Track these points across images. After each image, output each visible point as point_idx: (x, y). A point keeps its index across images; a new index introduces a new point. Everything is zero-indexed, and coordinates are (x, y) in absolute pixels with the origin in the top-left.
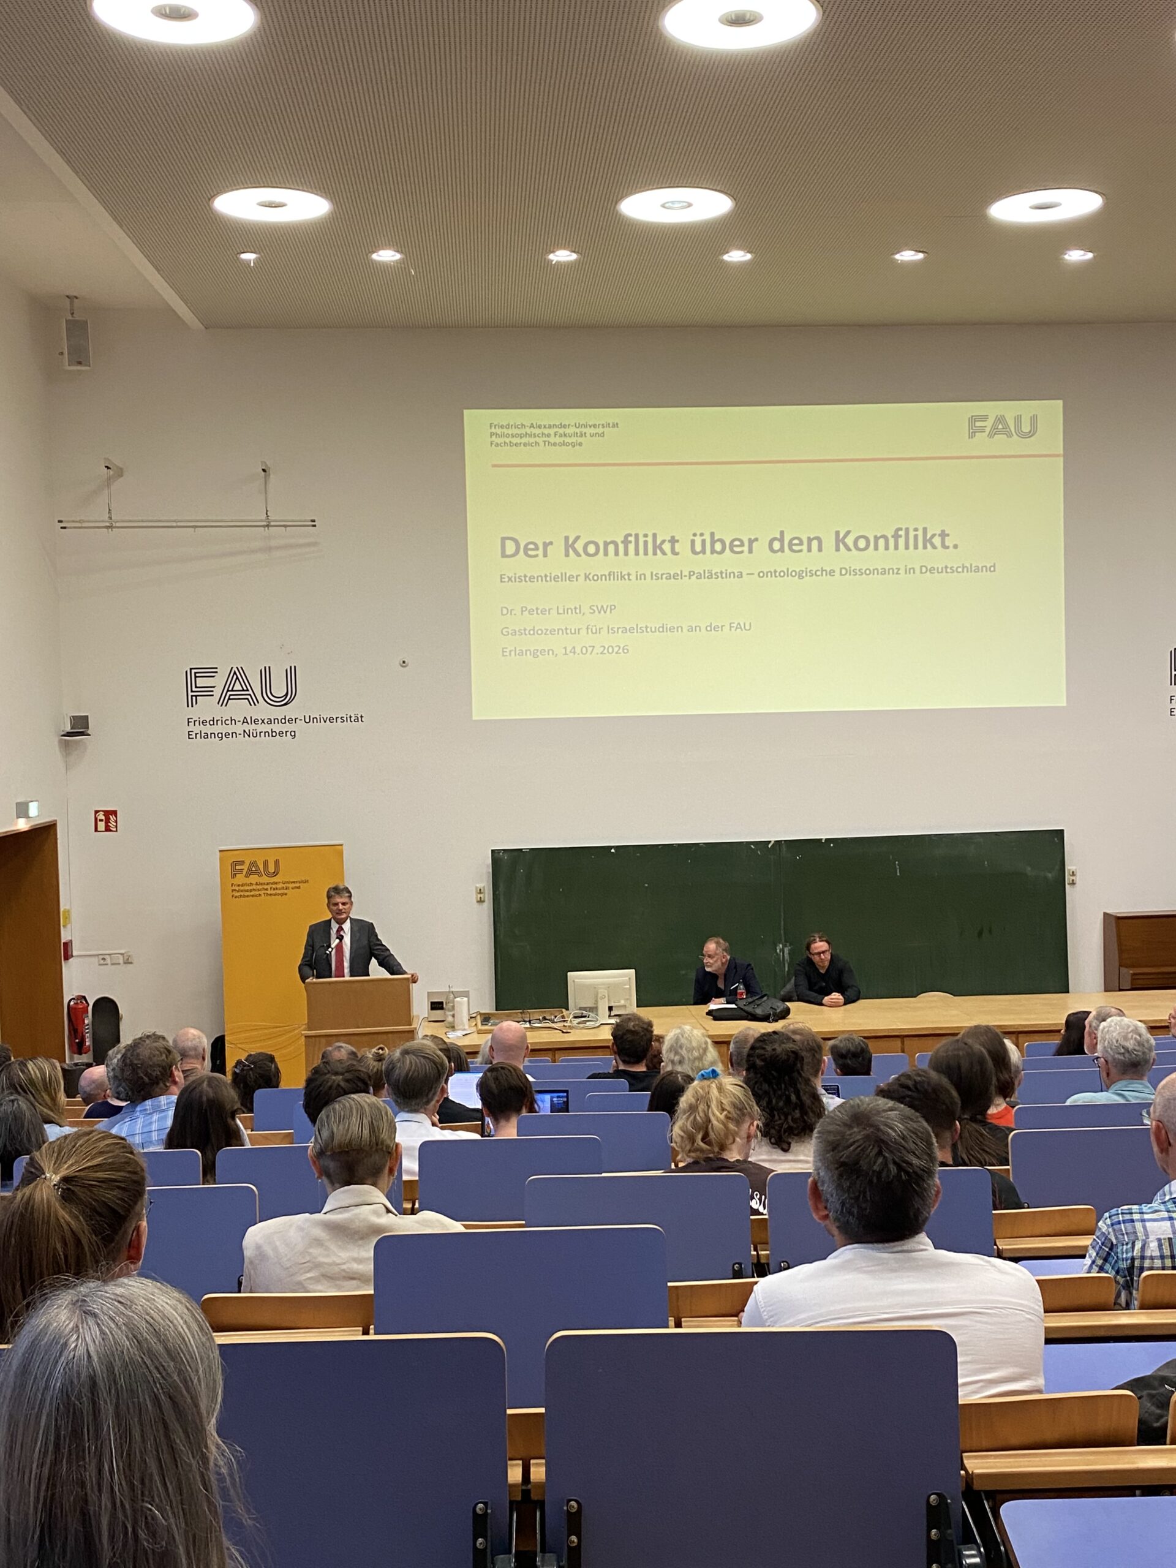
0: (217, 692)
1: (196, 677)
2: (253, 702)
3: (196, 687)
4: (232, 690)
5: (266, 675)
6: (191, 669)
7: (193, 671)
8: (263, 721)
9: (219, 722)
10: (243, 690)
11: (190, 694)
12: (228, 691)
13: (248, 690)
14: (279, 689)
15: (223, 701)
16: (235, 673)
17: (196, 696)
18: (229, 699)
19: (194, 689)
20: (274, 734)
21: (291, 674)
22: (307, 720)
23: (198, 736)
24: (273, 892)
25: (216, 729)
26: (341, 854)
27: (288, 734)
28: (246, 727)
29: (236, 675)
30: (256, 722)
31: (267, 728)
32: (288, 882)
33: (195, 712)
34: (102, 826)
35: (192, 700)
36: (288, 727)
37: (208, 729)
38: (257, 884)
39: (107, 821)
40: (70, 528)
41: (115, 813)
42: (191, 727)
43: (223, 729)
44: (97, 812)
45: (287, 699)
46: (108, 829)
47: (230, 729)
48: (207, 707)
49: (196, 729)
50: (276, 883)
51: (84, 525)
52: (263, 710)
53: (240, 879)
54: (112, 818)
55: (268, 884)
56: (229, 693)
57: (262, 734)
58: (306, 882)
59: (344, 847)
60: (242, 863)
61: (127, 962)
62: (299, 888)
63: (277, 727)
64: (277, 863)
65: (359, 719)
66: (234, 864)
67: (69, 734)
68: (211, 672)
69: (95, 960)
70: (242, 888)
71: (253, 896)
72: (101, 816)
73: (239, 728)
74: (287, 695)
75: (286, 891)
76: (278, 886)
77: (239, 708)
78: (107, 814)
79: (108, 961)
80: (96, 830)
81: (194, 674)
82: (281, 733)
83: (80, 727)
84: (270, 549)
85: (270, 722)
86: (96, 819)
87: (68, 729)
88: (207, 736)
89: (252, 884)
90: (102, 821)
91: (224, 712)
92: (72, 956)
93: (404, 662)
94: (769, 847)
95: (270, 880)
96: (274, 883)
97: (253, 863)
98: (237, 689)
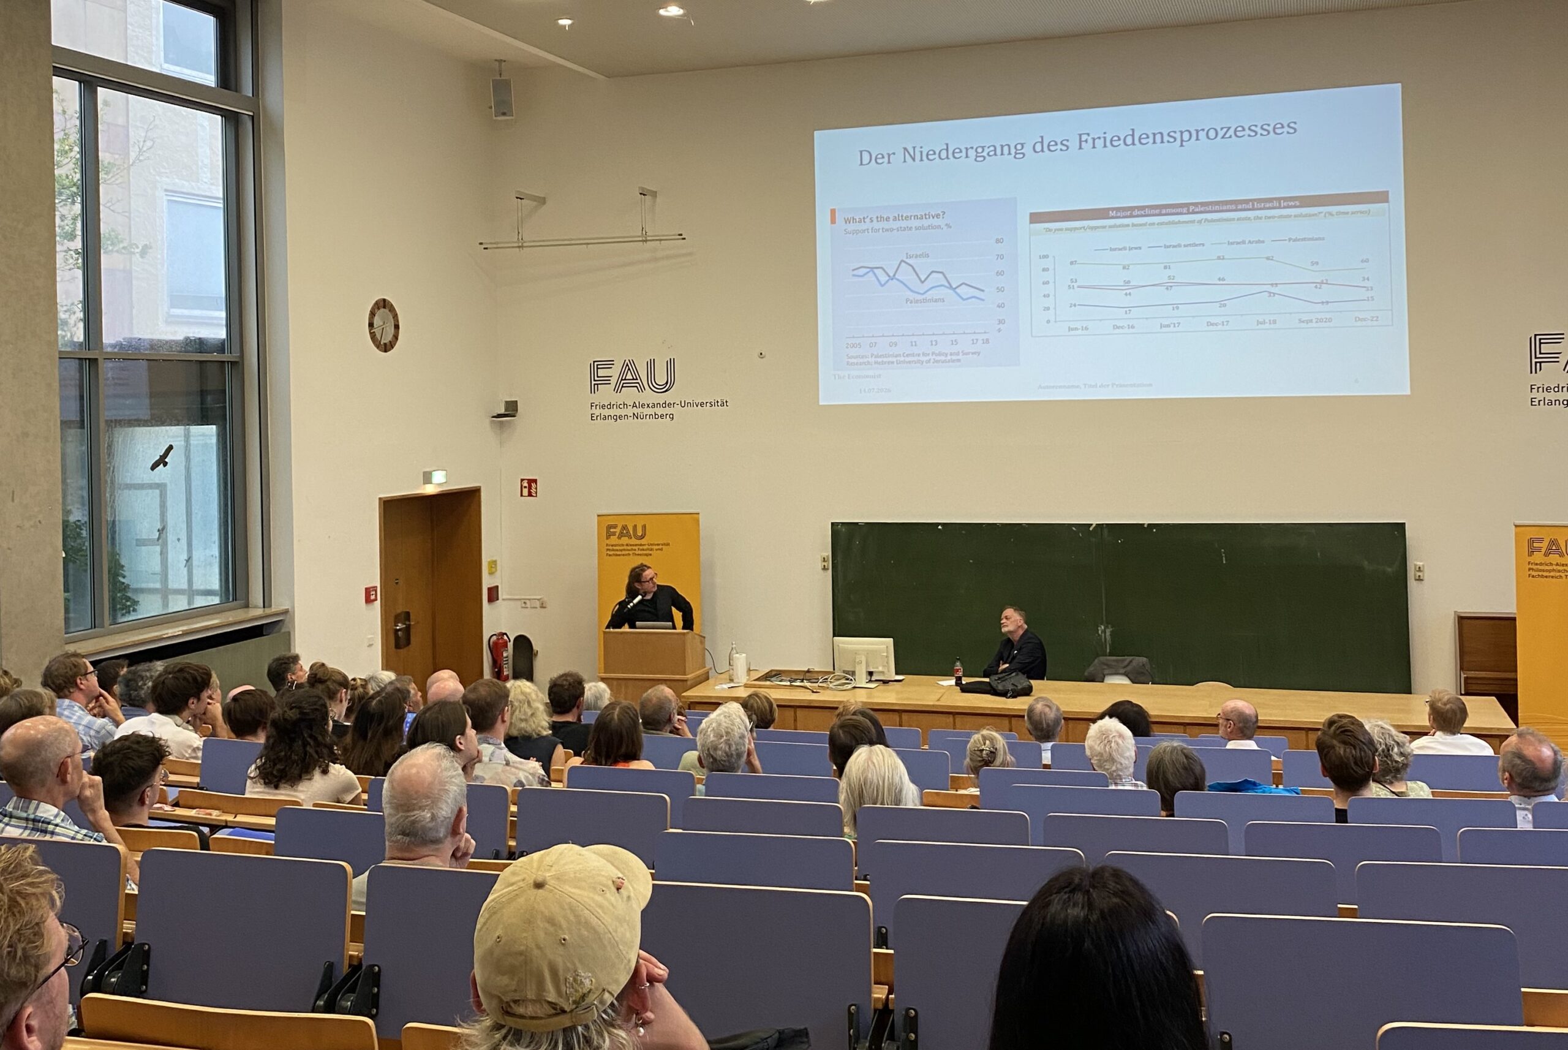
0: (613, 381)
1: (598, 368)
2: (641, 389)
3: (598, 377)
4: (625, 379)
5: (651, 365)
6: (594, 362)
7: (596, 363)
8: (648, 405)
9: (615, 406)
10: (633, 379)
11: (593, 382)
12: (622, 380)
13: (637, 379)
14: (661, 379)
15: (617, 389)
16: (627, 365)
17: (597, 384)
18: (622, 387)
19: (596, 378)
20: (657, 416)
21: (671, 364)
22: (683, 405)
23: (599, 418)
24: (640, 552)
25: (613, 412)
26: (698, 522)
27: (668, 416)
28: (636, 411)
29: (628, 366)
30: (643, 406)
31: (651, 411)
32: (652, 545)
33: (596, 398)
34: (525, 491)
35: (594, 389)
36: (668, 410)
37: (606, 412)
38: (627, 545)
39: (530, 487)
40: (492, 248)
41: (535, 481)
42: (594, 410)
43: (618, 412)
44: (522, 480)
45: (667, 387)
46: (530, 495)
47: (623, 412)
48: (606, 394)
49: (597, 412)
50: (643, 545)
51: (499, 246)
52: (649, 397)
53: (614, 540)
54: (533, 485)
55: (636, 545)
56: (623, 382)
57: (648, 417)
58: (668, 544)
59: (701, 516)
60: (615, 527)
61: (542, 607)
62: (662, 550)
63: (660, 411)
64: (644, 527)
65: (724, 404)
66: (609, 527)
67: (499, 416)
68: (608, 365)
69: (519, 603)
70: (615, 548)
71: (623, 555)
72: (525, 484)
73: (630, 411)
74: (667, 383)
75: (650, 552)
76: (645, 547)
77: (630, 395)
78: (530, 482)
79: (528, 605)
80: (522, 495)
81: (596, 366)
82: (662, 416)
83: (512, 409)
84: (656, 260)
85: (654, 406)
86: (522, 486)
87: (502, 411)
88: (605, 418)
89: (623, 545)
90: (525, 487)
91: (619, 398)
92: (498, 599)
93: (761, 354)
94: (1091, 529)
95: (638, 542)
96: (641, 545)
97: (624, 527)
98: (629, 378)
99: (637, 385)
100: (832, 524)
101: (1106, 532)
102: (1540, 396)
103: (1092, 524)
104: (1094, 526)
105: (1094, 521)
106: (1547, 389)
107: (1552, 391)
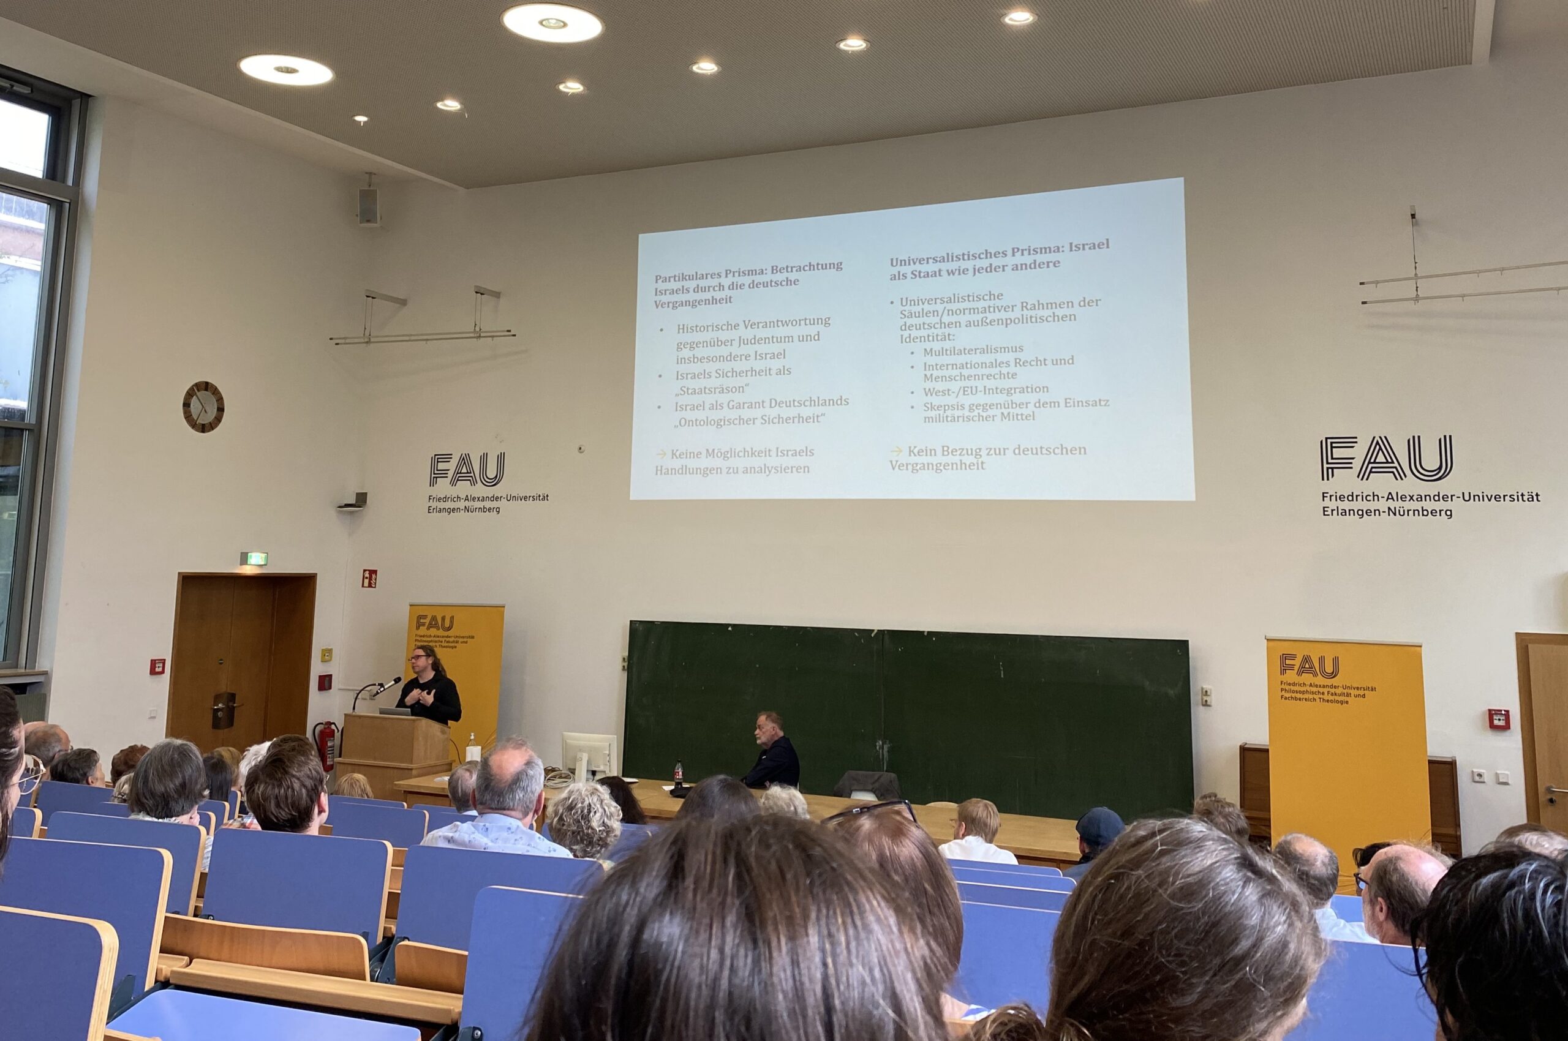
0: (450, 474)
1: (438, 462)
2: (473, 482)
3: (437, 470)
4: (460, 473)
5: (484, 459)
6: (435, 455)
7: (437, 457)
8: (479, 498)
9: (450, 499)
10: (468, 473)
11: (433, 476)
12: (458, 473)
13: (470, 473)
14: (491, 473)
15: (453, 483)
16: (463, 459)
17: (436, 478)
18: (458, 480)
19: (436, 472)
20: (485, 510)
21: (501, 458)
22: (509, 498)
23: (435, 510)
24: (447, 644)
25: (448, 505)
26: (502, 616)
27: (495, 510)
28: (467, 504)
29: (465, 460)
30: (474, 499)
31: (480, 504)
32: (458, 636)
33: (434, 491)
34: (366, 581)
35: (433, 482)
36: (495, 504)
37: (442, 505)
38: (436, 636)
39: (370, 579)
40: (341, 344)
41: (375, 572)
42: (431, 503)
43: (451, 505)
44: (365, 571)
45: (496, 481)
46: (370, 586)
47: (456, 505)
48: (443, 487)
49: (434, 504)
50: (450, 636)
51: (348, 341)
52: (480, 490)
53: (423, 630)
54: (374, 576)
55: (443, 637)
56: (458, 475)
57: (477, 510)
58: (473, 637)
59: (505, 609)
60: (425, 617)
62: (466, 642)
63: (488, 504)
64: (452, 618)
65: (545, 498)
66: (420, 617)
67: (347, 506)
68: (447, 458)
69: (352, 693)
72: (367, 575)
73: (462, 504)
74: (496, 476)
75: (456, 645)
76: (451, 639)
77: (464, 488)
78: (373, 572)
80: (363, 586)
81: (438, 459)
82: (489, 510)
83: (361, 499)
85: (483, 500)
86: (364, 576)
87: (353, 502)
88: (440, 511)
89: (430, 636)
90: (367, 578)
91: (452, 491)
92: (330, 688)
93: (580, 448)
94: (873, 635)
95: (446, 634)
96: (448, 637)
97: (434, 618)
98: (464, 472)
99: (470, 478)
100: (631, 621)
101: (886, 637)
102: (1333, 504)
103: (873, 630)
104: (875, 632)
105: (876, 627)
106: (1340, 498)
107: (1346, 499)
